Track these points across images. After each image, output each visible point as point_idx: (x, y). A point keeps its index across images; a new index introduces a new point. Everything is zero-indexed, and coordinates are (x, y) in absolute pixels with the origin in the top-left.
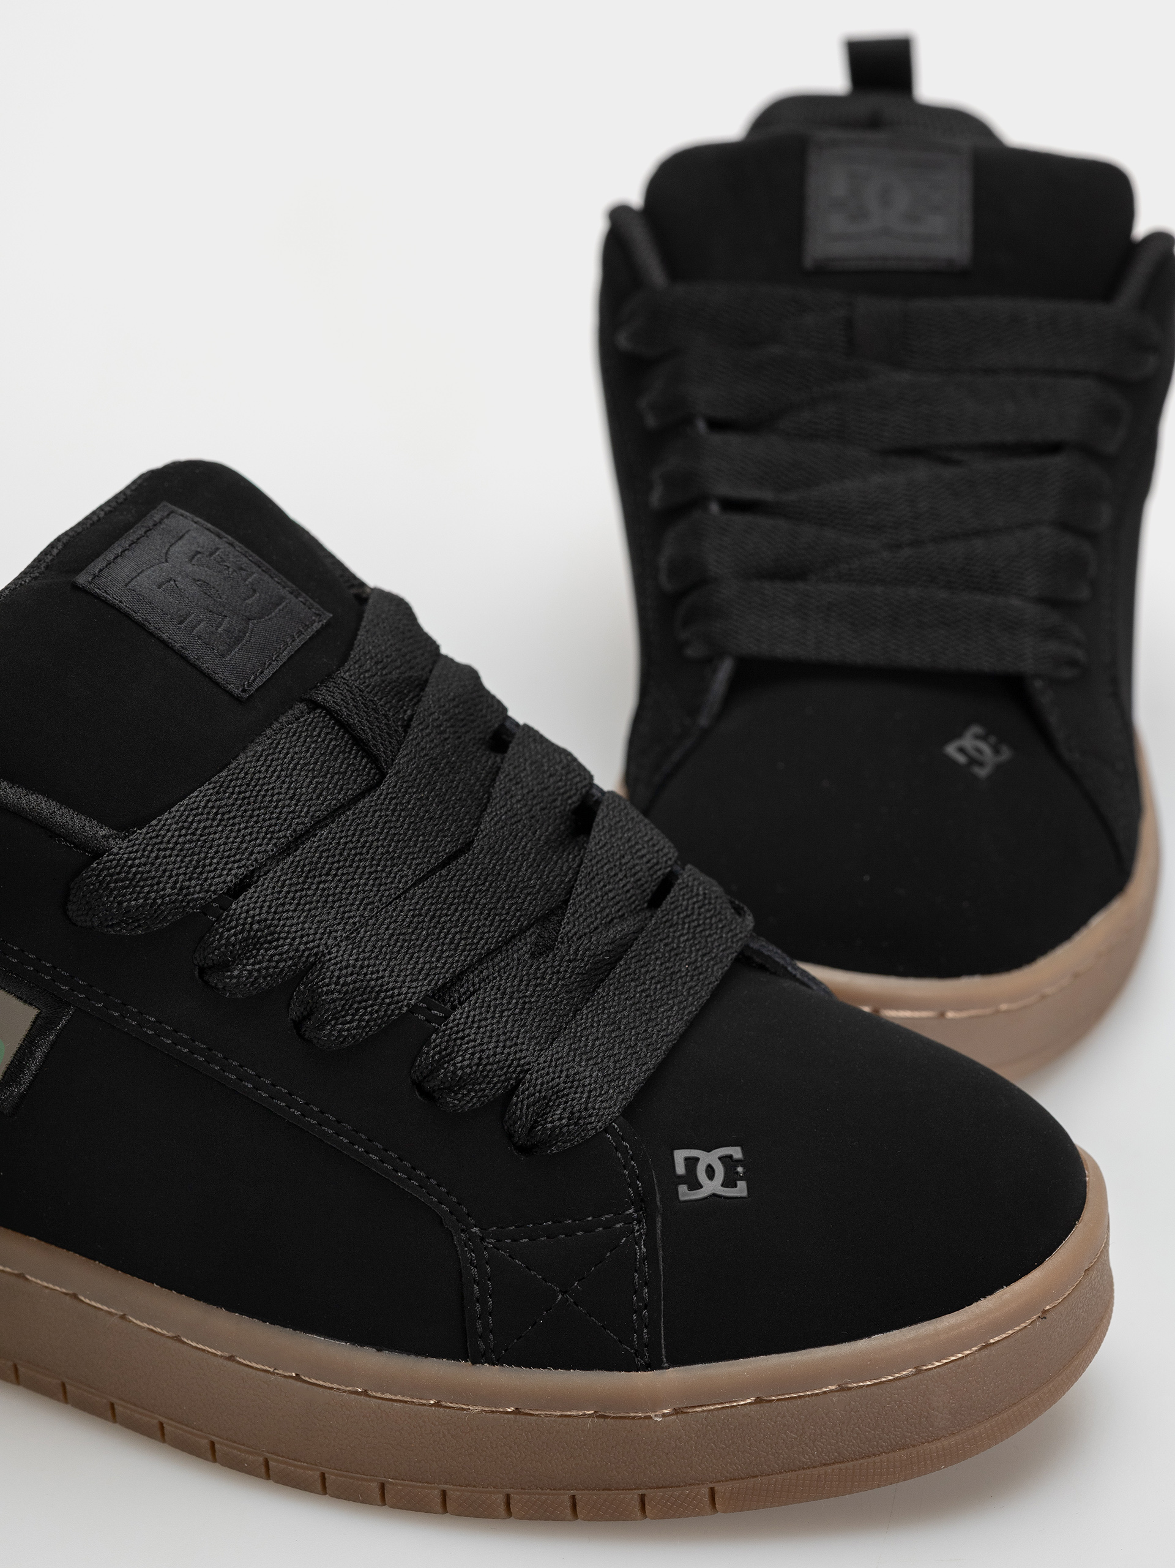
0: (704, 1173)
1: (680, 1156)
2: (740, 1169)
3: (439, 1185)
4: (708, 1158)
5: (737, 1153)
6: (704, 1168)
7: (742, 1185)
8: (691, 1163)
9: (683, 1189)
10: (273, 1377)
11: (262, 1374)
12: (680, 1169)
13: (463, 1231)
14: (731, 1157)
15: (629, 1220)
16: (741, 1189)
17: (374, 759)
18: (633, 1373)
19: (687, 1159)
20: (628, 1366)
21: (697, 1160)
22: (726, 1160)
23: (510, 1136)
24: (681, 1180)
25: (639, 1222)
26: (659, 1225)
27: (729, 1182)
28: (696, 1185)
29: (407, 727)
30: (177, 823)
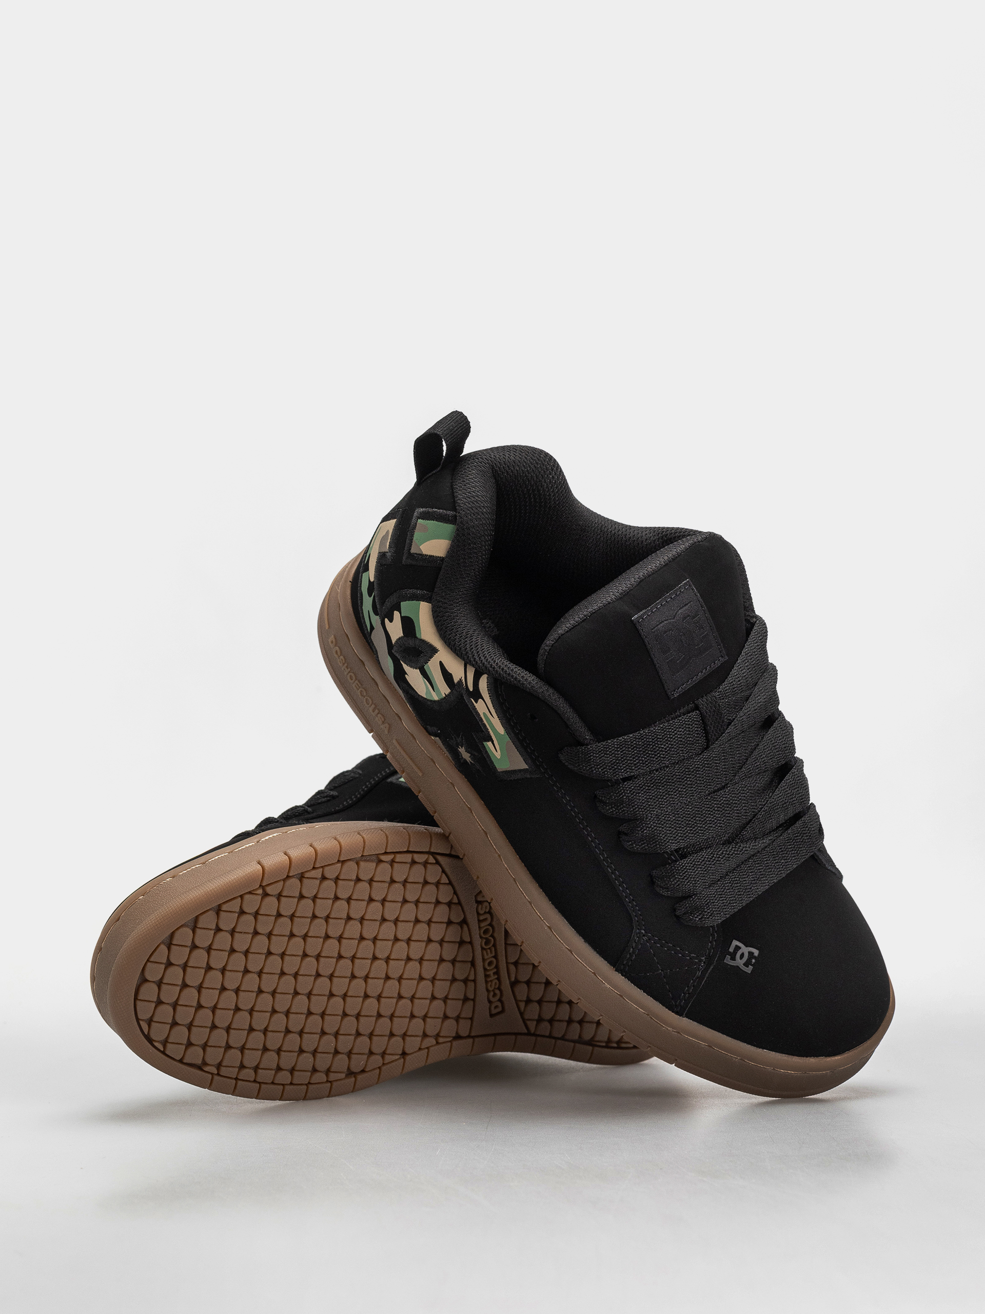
0: (739, 955)
1: (735, 943)
2: (753, 961)
3: (639, 910)
4: (745, 950)
5: (756, 952)
6: (740, 954)
7: (751, 967)
8: (738, 948)
9: (728, 957)
10: (542, 922)
11: (538, 917)
12: (731, 950)
13: (638, 929)
14: (753, 953)
15: (701, 961)
16: (749, 970)
17: (708, 740)
18: (670, 1012)
19: (736, 946)
20: (670, 1008)
21: (740, 948)
22: (751, 954)
23: (675, 910)
24: (730, 954)
25: (704, 963)
26: (711, 969)
27: (746, 964)
28: (733, 958)
29: (729, 724)
30: (617, 745)
